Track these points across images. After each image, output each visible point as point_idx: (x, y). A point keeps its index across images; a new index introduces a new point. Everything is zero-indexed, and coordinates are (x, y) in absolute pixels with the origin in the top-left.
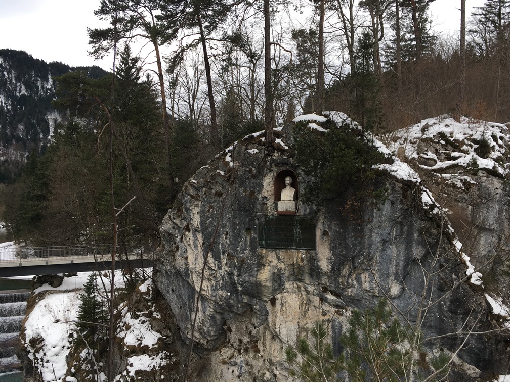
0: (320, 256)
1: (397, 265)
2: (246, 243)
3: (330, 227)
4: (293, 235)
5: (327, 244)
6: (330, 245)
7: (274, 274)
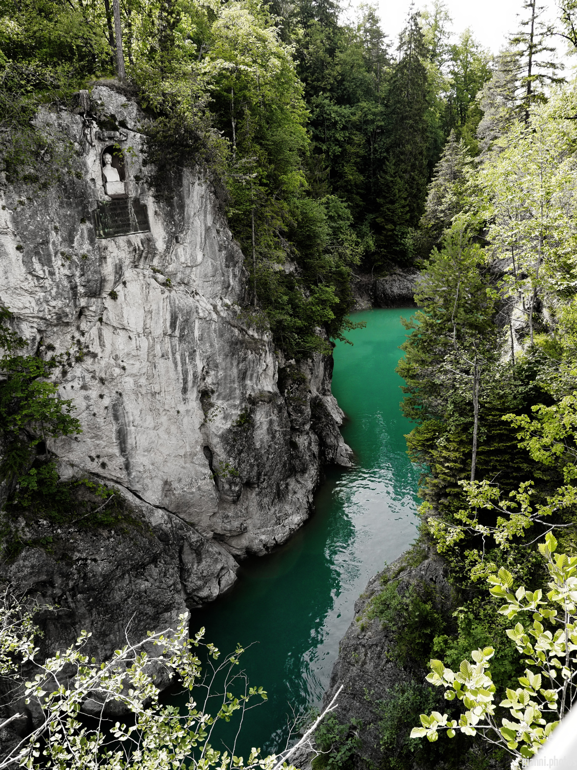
0: (155, 236)
1: (201, 235)
2: (82, 237)
3: (159, 207)
4: (129, 220)
5: (160, 224)
6: (163, 224)
7: (116, 265)
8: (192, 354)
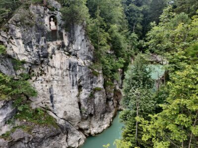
0: (65, 41)
1: (80, 42)
2: (42, 41)
3: (67, 33)
4: (57, 36)
6: (67, 38)
7: (52, 49)
8: (76, 75)
